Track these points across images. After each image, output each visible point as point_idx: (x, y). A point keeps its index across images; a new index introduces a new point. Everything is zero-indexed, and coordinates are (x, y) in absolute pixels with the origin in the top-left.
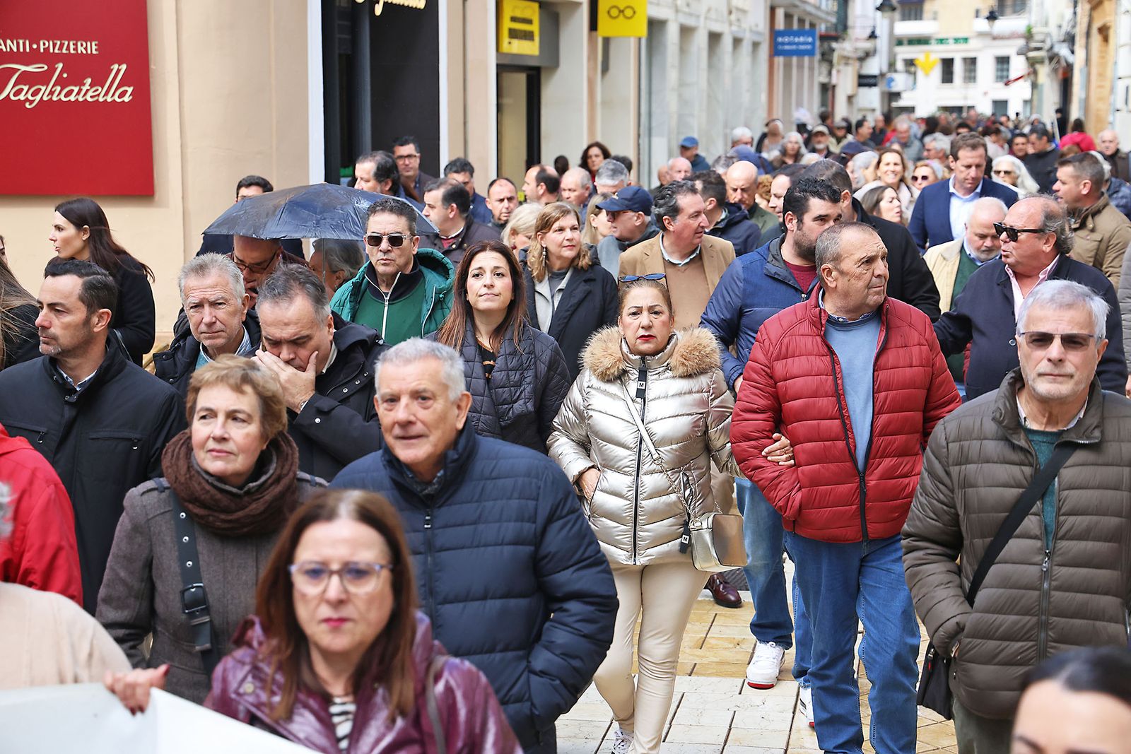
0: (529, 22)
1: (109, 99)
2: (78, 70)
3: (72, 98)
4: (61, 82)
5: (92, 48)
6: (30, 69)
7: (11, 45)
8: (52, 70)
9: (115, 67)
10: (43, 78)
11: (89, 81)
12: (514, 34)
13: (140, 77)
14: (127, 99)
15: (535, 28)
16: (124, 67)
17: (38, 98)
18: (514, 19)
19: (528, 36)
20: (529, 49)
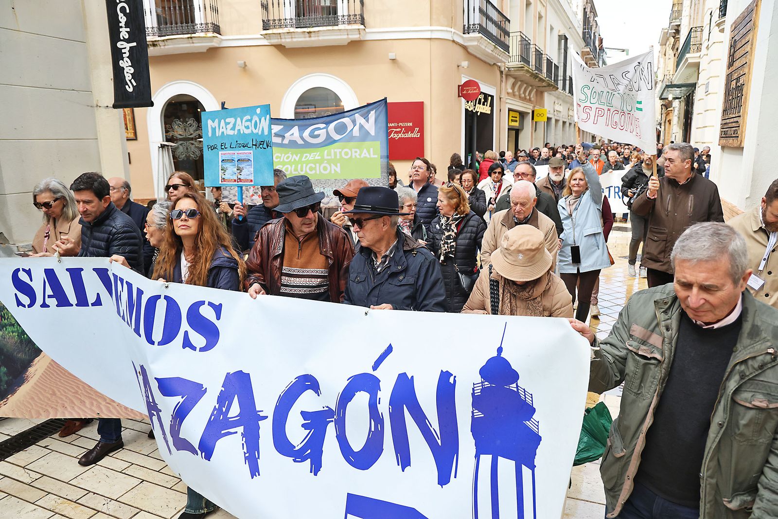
0: (516, 117)
1: (414, 136)
2: (408, 130)
3: (406, 136)
4: (404, 133)
5: (411, 124)
6: (397, 130)
7: (393, 125)
8: (402, 130)
9: (416, 129)
10: (400, 132)
11: (410, 132)
12: (512, 121)
13: (422, 131)
14: (419, 136)
15: (518, 119)
16: (418, 129)
17: (398, 137)
18: (512, 117)
19: (516, 121)
20: (516, 124)
